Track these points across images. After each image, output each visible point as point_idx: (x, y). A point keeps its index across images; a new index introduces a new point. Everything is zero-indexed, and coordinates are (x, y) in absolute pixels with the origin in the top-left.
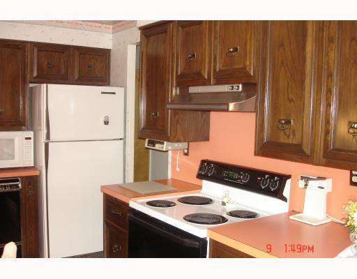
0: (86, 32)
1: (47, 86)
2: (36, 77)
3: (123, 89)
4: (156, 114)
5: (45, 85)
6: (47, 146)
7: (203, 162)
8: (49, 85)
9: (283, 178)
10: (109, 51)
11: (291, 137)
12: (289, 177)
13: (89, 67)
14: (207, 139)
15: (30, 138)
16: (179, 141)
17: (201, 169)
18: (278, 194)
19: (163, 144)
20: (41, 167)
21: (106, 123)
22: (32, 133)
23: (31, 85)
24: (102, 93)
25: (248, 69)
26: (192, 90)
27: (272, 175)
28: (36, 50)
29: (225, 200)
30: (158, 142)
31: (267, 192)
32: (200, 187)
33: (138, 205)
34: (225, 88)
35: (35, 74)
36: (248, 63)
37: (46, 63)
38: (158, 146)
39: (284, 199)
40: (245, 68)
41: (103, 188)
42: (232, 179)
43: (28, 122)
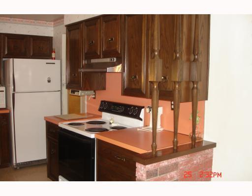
0: (37, 27)
1: (13, 60)
2: (7, 55)
3: (59, 61)
4: (75, 75)
5: (12, 59)
6: (13, 95)
7: (102, 101)
8: (15, 59)
9: (140, 108)
10: (52, 38)
11: (137, 85)
12: (143, 107)
13: (39, 48)
14: (104, 89)
15: (3, 91)
16: (87, 90)
17: (101, 106)
18: (137, 117)
19: (79, 91)
20: (10, 108)
21: (49, 81)
22: (4, 88)
23: (4, 59)
24: (47, 63)
25: (117, 49)
26: (93, 61)
27: (135, 106)
28: (6, 38)
29: (111, 122)
30: (76, 91)
31: (132, 116)
32: (101, 116)
33: (63, 125)
34: (108, 60)
35: (6, 53)
36: (117, 47)
37: (13, 46)
38: (76, 93)
39: (141, 119)
40: (116, 49)
41: (45, 118)
42: (116, 110)
43: (2, 82)
